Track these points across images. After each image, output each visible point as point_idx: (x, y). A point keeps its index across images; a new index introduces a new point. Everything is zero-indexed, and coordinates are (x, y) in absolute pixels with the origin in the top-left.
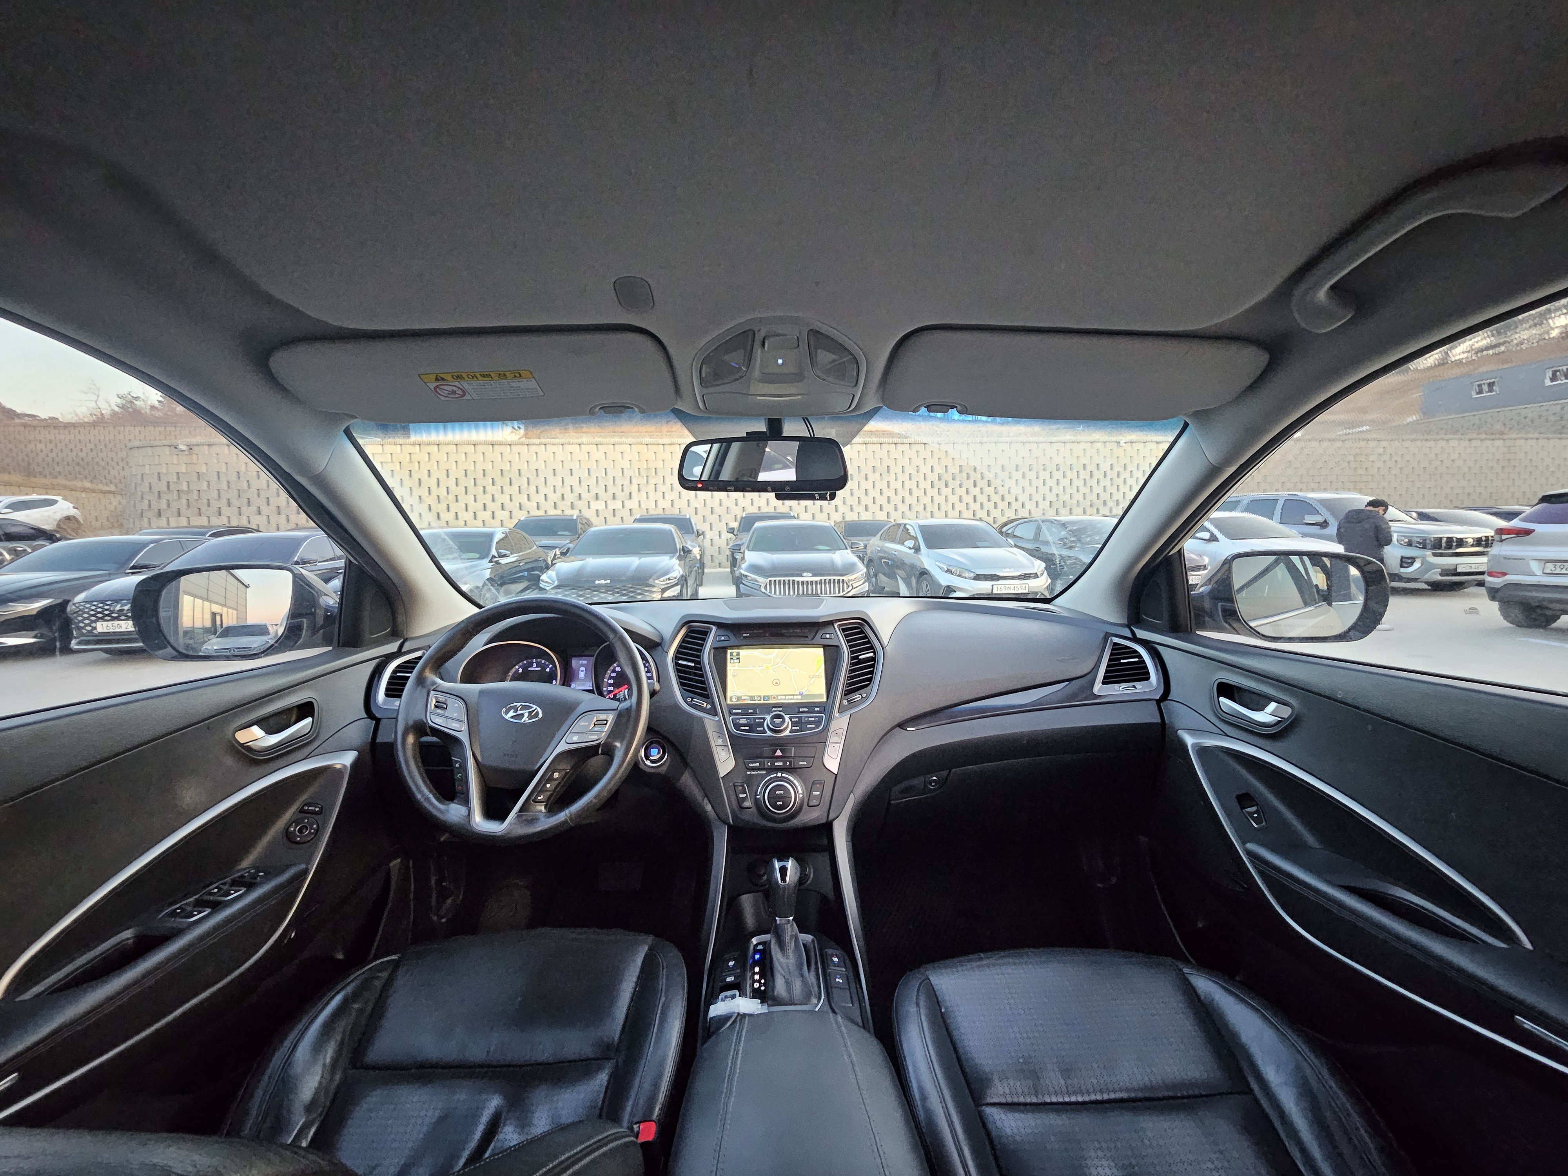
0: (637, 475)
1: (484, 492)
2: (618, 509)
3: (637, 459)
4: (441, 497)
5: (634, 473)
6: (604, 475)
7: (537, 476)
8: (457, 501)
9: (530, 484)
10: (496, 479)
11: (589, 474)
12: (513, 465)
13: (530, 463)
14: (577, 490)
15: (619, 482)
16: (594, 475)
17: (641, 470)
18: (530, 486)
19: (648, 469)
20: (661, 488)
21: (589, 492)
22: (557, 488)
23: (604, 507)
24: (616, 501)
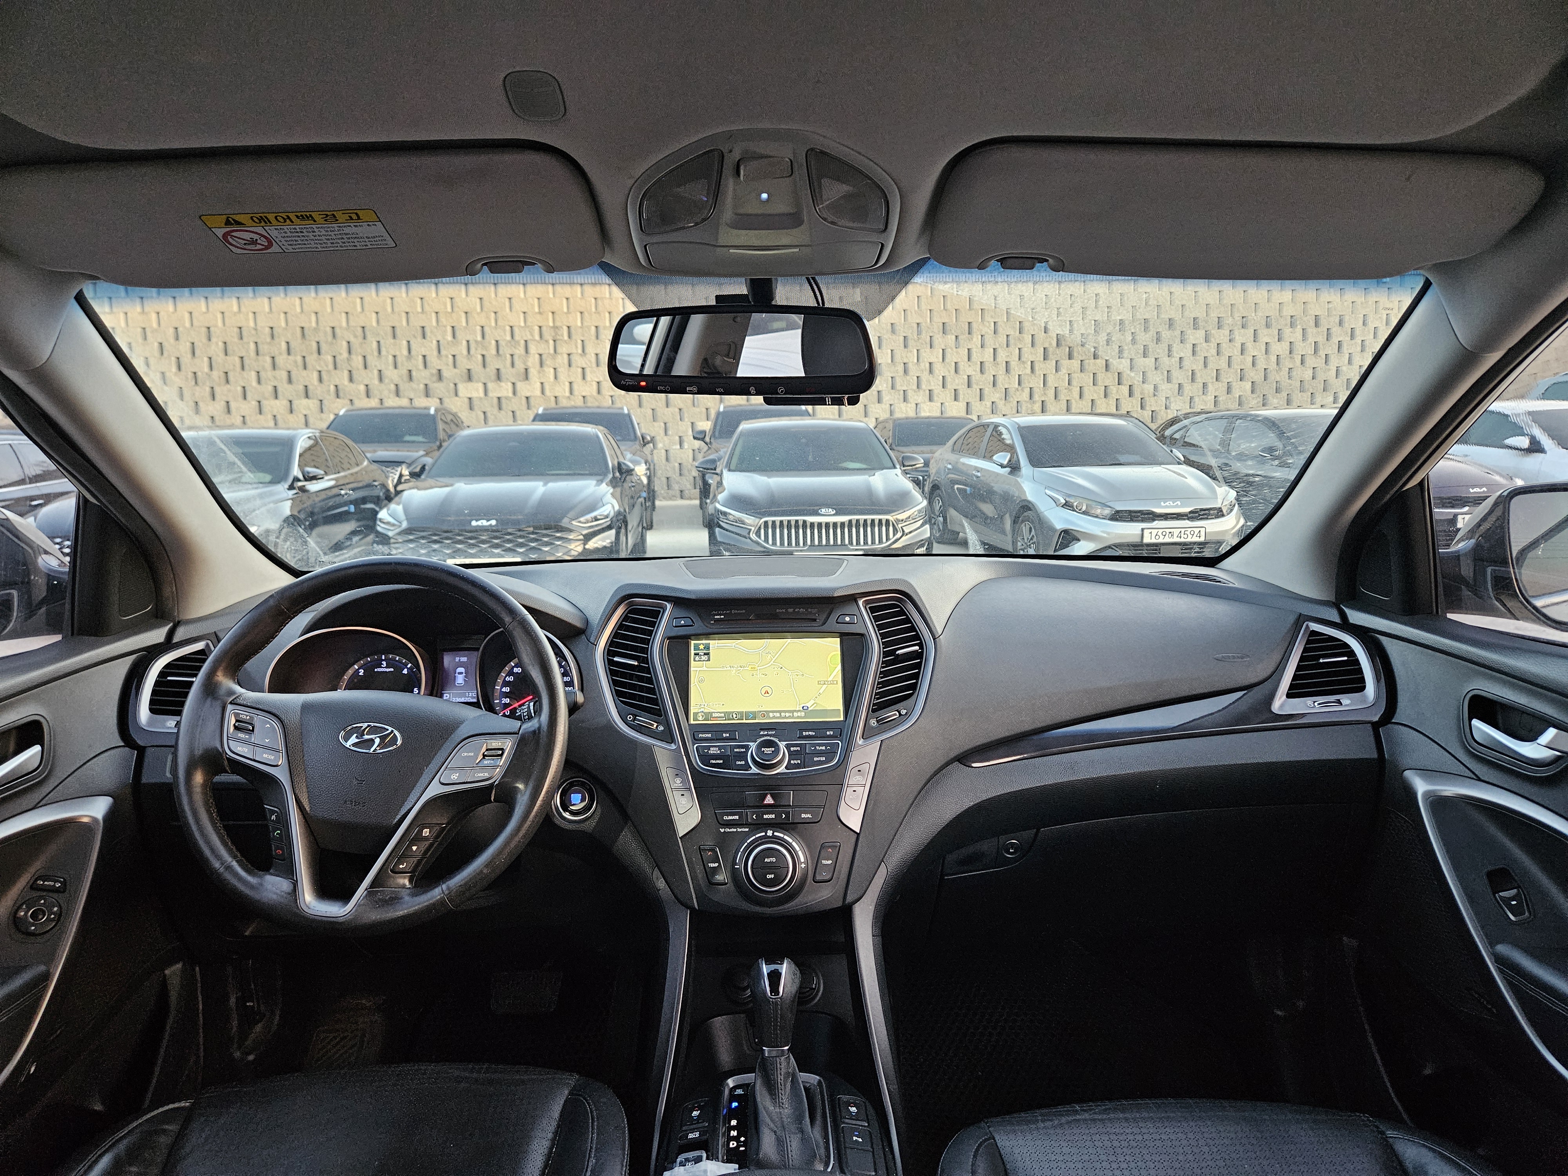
0: (537, 337)
1: (274, 366)
2: (507, 398)
3: (537, 310)
4: (199, 374)
5: (532, 335)
6: (479, 338)
7: (364, 338)
8: (227, 382)
9: (353, 351)
10: (292, 345)
11: (454, 336)
12: (320, 318)
13: (350, 316)
14: (435, 362)
15: (506, 351)
16: (462, 336)
17: (544, 329)
18: (353, 357)
19: (555, 328)
20: (579, 361)
21: (455, 367)
22: (399, 359)
23: (482, 394)
24: (503, 384)
